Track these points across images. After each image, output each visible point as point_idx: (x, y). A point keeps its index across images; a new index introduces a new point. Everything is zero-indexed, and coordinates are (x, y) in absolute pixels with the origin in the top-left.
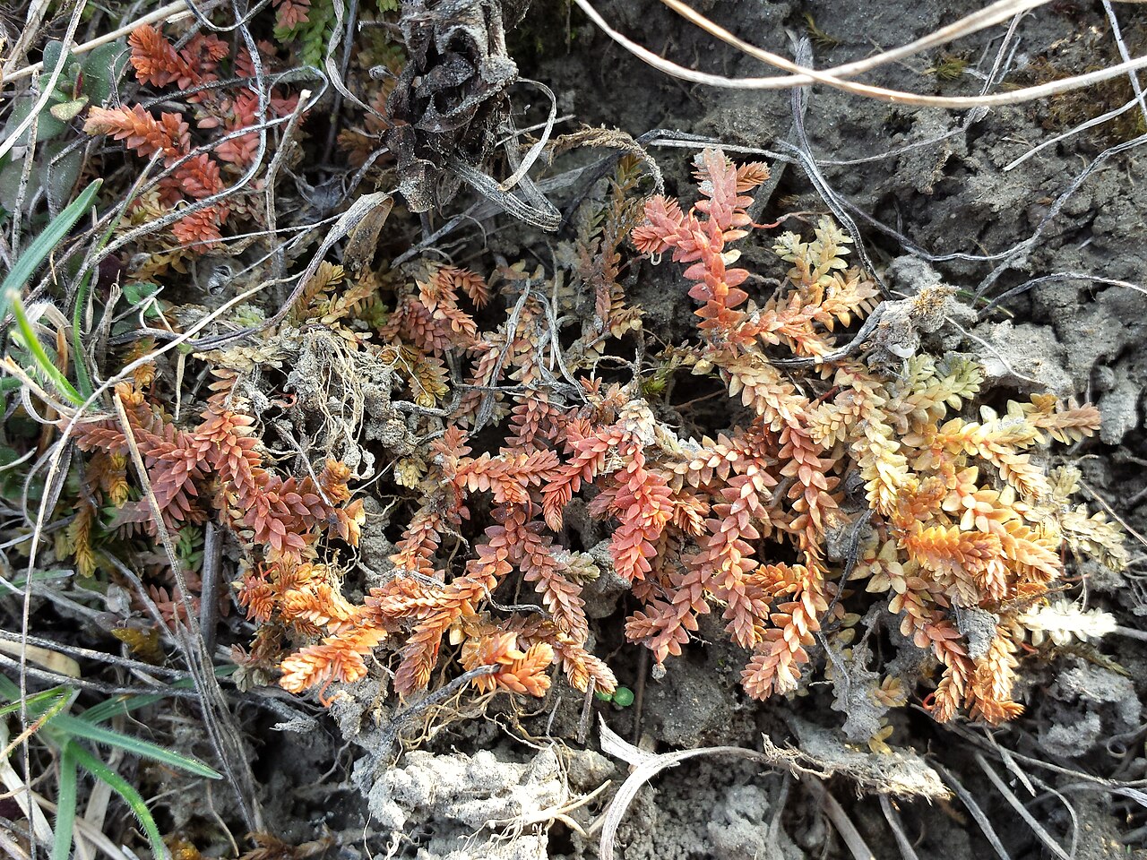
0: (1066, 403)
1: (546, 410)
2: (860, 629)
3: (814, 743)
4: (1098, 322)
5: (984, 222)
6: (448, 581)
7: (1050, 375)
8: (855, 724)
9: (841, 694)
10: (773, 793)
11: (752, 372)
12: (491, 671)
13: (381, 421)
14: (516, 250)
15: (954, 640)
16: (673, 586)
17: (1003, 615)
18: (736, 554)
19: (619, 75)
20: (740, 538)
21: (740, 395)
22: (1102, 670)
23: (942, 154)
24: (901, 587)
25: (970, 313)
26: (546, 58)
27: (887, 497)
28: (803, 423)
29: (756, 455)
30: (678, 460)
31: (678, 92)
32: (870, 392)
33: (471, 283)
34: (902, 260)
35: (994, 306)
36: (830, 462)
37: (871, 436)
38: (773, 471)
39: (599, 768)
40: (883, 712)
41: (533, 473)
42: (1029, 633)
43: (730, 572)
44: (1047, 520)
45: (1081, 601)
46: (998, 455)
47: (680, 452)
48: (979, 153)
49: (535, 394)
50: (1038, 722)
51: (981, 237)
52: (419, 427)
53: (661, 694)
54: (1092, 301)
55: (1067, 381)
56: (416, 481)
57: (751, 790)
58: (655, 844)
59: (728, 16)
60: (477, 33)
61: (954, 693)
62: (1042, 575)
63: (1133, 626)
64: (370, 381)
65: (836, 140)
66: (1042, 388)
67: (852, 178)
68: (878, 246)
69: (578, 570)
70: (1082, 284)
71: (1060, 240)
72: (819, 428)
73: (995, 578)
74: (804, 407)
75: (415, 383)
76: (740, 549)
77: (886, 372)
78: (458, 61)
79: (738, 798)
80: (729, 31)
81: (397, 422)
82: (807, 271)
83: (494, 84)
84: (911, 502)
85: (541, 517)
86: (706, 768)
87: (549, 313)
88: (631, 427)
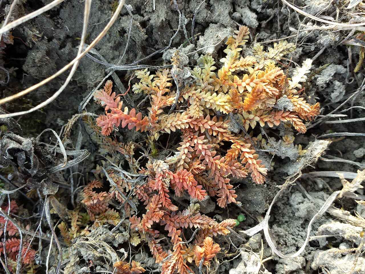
0: (235, 34)
1: (142, 188)
2: (264, 137)
3: (290, 170)
4: (218, 8)
5: (168, 24)
6: (173, 251)
7: (223, 34)
8: (291, 156)
9: (279, 154)
10: (299, 189)
11: (167, 123)
12: (203, 261)
13: (114, 239)
14: (93, 165)
15: (284, 113)
16: (217, 184)
17: (285, 93)
18: (218, 162)
19: (61, 102)
20: (213, 157)
21: (171, 131)
22: (323, 71)
23: (137, 26)
24: (257, 119)
25: (191, 46)
26: (44, 120)
27: (228, 107)
28: (190, 118)
29: (192, 137)
30: (179, 161)
31: (77, 88)
32: (194, 92)
33: (93, 185)
34: (164, 55)
35: (194, 37)
36: (208, 116)
37: (207, 100)
38: (200, 134)
39: (257, 239)
40: (293, 145)
41: (157, 205)
42: (297, 88)
43: (221, 167)
44: (265, 63)
45: (297, 66)
46: (236, 66)
47: (177, 159)
48: (145, 14)
49: (136, 188)
50: (327, 98)
51: (172, 28)
52: (125, 228)
53: (248, 205)
54: (212, 6)
55: (229, 29)
56: (139, 240)
57: (293, 196)
58: (292, 234)
59: (62, 61)
60: (13, 145)
61: (299, 123)
62: (280, 75)
63: (317, 53)
64: (101, 235)
65: (117, 53)
66: (226, 39)
67: (131, 55)
68: (157, 59)
69: (193, 211)
70: (203, 7)
71: (187, 5)
72: (195, 114)
73: (271, 91)
74: (187, 114)
75: (110, 221)
76: (217, 159)
77: (192, 83)
78: (18, 154)
79: (293, 201)
80: (67, 64)
81: (117, 235)
82: (148, 88)
83: (31, 149)
84: (233, 101)
85: (171, 211)
86: (279, 204)
87: (115, 168)
88: (160, 170)
